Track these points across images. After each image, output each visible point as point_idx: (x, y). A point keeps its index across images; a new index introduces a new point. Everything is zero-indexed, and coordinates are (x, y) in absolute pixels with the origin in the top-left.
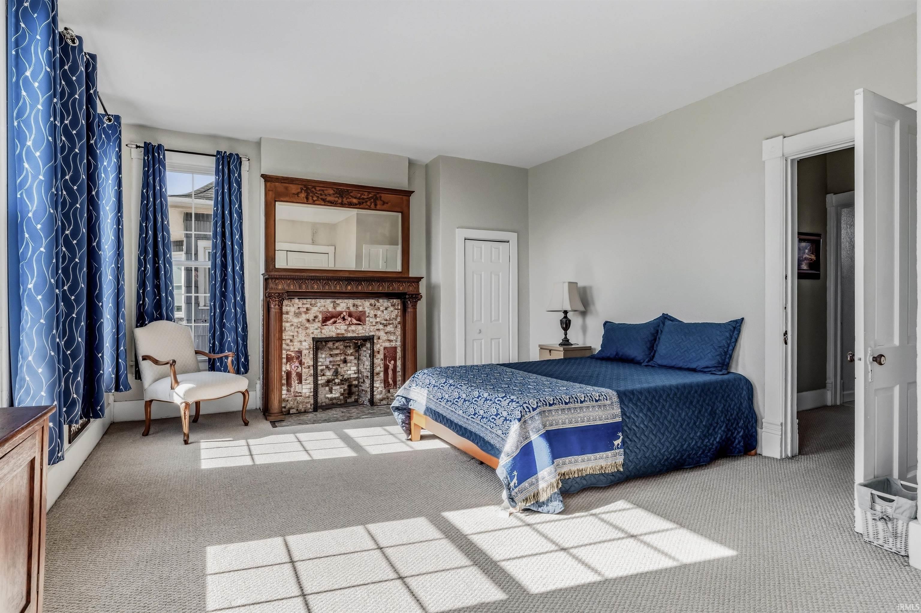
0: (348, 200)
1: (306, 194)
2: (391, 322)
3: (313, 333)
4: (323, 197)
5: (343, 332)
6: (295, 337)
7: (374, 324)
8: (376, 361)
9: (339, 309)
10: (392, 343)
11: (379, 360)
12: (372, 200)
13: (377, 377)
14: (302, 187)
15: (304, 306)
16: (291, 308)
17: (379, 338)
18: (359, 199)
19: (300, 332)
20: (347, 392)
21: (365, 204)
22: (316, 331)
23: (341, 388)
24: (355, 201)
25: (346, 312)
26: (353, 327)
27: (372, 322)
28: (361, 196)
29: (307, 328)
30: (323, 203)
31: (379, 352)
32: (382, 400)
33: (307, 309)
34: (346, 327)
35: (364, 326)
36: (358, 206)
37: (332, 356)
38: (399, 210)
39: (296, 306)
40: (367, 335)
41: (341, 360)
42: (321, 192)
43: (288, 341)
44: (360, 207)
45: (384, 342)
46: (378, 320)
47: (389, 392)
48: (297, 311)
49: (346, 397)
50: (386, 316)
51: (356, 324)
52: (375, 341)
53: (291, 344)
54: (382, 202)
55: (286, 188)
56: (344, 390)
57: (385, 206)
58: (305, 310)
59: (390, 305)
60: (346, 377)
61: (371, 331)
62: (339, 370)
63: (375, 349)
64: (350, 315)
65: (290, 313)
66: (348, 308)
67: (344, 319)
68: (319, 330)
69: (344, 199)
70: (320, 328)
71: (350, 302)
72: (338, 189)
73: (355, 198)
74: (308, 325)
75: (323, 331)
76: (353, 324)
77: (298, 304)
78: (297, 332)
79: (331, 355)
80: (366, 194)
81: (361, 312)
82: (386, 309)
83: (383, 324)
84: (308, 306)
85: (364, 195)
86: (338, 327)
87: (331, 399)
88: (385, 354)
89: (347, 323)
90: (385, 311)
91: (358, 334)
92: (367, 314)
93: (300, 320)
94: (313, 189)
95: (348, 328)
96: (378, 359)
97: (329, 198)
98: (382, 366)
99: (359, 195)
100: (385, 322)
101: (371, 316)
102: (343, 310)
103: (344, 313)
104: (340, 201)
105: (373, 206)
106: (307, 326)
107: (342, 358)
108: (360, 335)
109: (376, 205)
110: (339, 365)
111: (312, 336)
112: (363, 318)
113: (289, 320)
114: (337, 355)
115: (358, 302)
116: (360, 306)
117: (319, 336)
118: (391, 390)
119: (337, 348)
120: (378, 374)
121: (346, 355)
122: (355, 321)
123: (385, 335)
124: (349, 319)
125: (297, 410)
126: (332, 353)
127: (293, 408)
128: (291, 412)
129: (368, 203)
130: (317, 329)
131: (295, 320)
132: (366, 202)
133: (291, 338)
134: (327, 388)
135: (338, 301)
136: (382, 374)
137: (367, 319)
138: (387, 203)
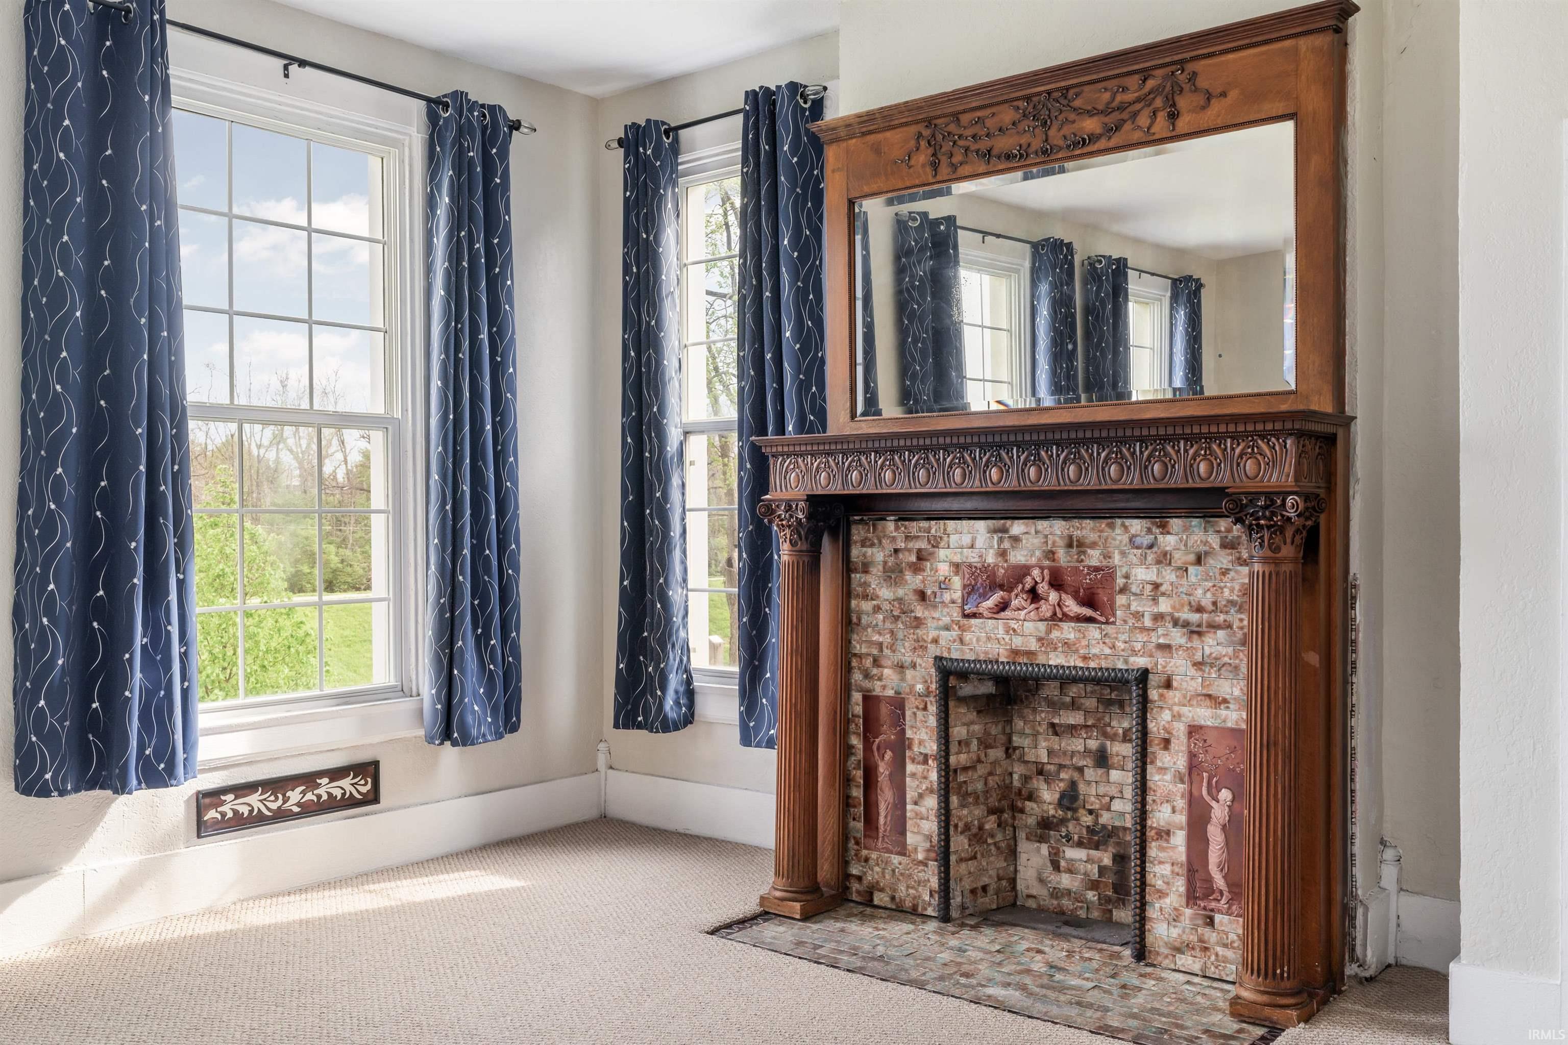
0: (1066, 130)
1: (930, 151)
2: (1221, 618)
3: (935, 641)
4: (984, 145)
5: (1033, 645)
6: (886, 651)
7: (1148, 622)
8: (1154, 777)
9: (1018, 557)
10: (1223, 713)
11: (1168, 777)
12: (1159, 102)
13: (1161, 849)
14: (920, 127)
15: (910, 545)
16: (875, 550)
17: (1168, 685)
18: (1105, 112)
19: (900, 635)
20: (1109, 879)
21: (1128, 126)
22: (944, 633)
23: (1089, 860)
24: (1091, 125)
25: (1042, 568)
26: (1068, 631)
27: (1138, 616)
28: (1113, 99)
29: (918, 623)
30: (982, 168)
31: (1166, 743)
32: (1179, 950)
33: (921, 557)
34: (1042, 626)
35: (1109, 629)
36: (1102, 144)
37: (1056, 734)
38: (1279, 108)
39: (889, 547)
40: (1120, 665)
41: (1087, 751)
42: (977, 129)
43: (868, 662)
44: (1112, 143)
45: (1188, 701)
46: (1164, 606)
47: (1210, 922)
48: (891, 561)
49: (1109, 900)
50: (1200, 592)
51: (1079, 619)
52: (1153, 694)
53: (875, 671)
54: (1200, 99)
55: (877, 149)
56: (1102, 870)
57: (1216, 106)
58: (913, 558)
59: (1214, 541)
60: (1105, 818)
61: (1134, 653)
62: (1082, 788)
63: (1151, 725)
64: (1057, 583)
65: (874, 570)
66: (1050, 554)
67: (1034, 595)
68: (955, 634)
69: (1052, 132)
70: (958, 623)
71: (1057, 528)
72: (1028, 98)
73: (1090, 113)
74: (919, 611)
75: (968, 637)
76: (1066, 617)
77: (894, 539)
78: (892, 632)
79: (1053, 725)
80: (1133, 82)
81: (1097, 569)
82: (1199, 561)
83: (1186, 624)
84: (923, 544)
85: (1125, 89)
86: (1013, 624)
87: (1056, 893)
88: (1192, 756)
89: (1045, 609)
90: (1192, 569)
91: (1085, 658)
92: (1120, 581)
93: (901, 592)
94: (952, 128)
95: (1049, 631)
96: (1162, 770)
97: (1003, 143)
98: (1181, 803)
99: (1107, 96)
100: (1195, 617)
101: (1134, 589)
102: (1033, 561)
103: (1036, 572)
104: (1037, 144)
105: (1161, 126)
106: (919, 615)
107: (1093, 744)
108: (1092, 665)
109: (1173, 116)
110: (1080, 770)
111: (933, 650)
112: (1103, 597)
113: (870, 590)
114: (1072, 729)
115: (1086, 529)
116: (1093, 545)
117: (955, 655)
118: (1218, 918)
119: (1074, 705)
120: (1165, 834)
121: (1105, 735)
122: (1072, 607)
123: (1192, 671)
124: (1053, 596)
125: (893, 898)
126: (1056, 721)
127: (882, 890)
128: (876, 901)
129: (1143, 120)
130: (947, 628)
131: (885, 593)
132: (1135, 115)
133: (875, 652)
134: (1044, 849)
135: (1017, 528)
136: (1179, 839)
137: (1121, 600)
138: (1224, 94)
